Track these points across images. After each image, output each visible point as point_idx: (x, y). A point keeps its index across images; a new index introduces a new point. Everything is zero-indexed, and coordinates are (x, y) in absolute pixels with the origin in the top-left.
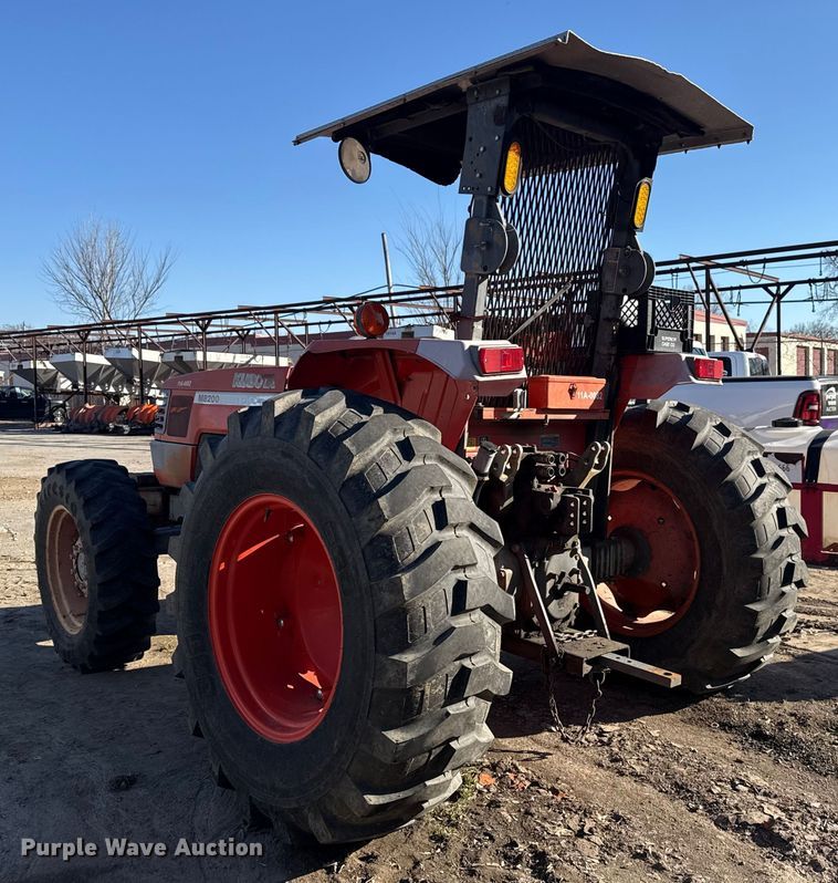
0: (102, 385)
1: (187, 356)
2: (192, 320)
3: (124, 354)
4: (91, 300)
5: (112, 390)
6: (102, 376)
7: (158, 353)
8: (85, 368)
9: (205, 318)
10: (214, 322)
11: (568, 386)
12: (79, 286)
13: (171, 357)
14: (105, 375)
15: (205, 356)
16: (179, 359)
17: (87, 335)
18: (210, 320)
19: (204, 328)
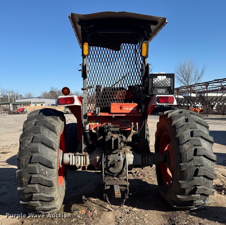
0: (183, 103)
1: (202, 95)
2: (204, 85)
3: (187, 95)
4: (184, 81)
5: (186, 105)
6: (183, 101)
7: (195, 94)
8: (178, 99)
9: (207, 84)
10: (210, 85)
11: (119, 106)
12: (181, 78)
13: (199, 95)
14: (184, 101)
15: (207, 95)
16: (201, 96)
17: (178, 91)
18: (209, 84)
19: (207, 87)
